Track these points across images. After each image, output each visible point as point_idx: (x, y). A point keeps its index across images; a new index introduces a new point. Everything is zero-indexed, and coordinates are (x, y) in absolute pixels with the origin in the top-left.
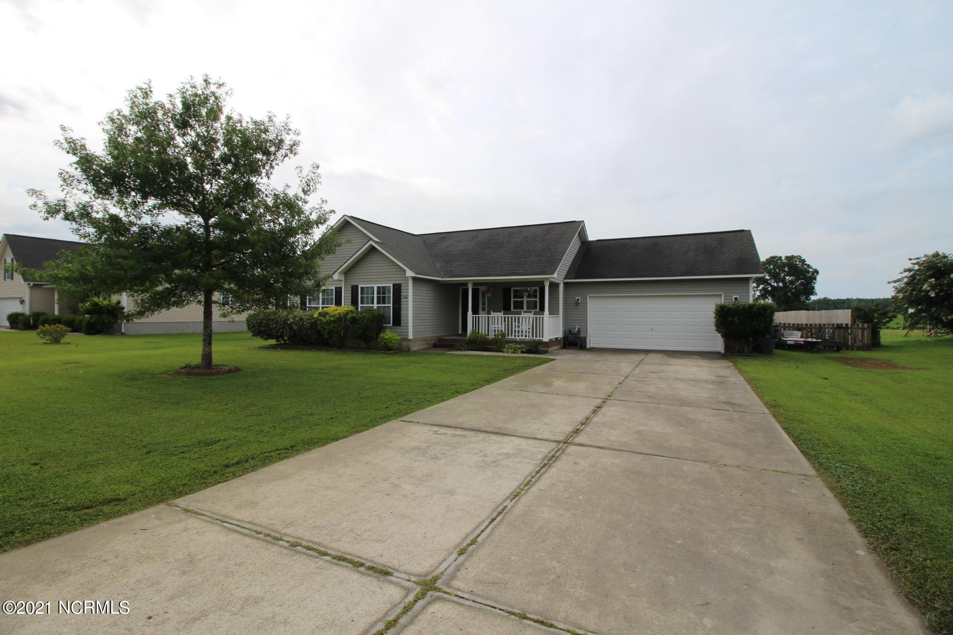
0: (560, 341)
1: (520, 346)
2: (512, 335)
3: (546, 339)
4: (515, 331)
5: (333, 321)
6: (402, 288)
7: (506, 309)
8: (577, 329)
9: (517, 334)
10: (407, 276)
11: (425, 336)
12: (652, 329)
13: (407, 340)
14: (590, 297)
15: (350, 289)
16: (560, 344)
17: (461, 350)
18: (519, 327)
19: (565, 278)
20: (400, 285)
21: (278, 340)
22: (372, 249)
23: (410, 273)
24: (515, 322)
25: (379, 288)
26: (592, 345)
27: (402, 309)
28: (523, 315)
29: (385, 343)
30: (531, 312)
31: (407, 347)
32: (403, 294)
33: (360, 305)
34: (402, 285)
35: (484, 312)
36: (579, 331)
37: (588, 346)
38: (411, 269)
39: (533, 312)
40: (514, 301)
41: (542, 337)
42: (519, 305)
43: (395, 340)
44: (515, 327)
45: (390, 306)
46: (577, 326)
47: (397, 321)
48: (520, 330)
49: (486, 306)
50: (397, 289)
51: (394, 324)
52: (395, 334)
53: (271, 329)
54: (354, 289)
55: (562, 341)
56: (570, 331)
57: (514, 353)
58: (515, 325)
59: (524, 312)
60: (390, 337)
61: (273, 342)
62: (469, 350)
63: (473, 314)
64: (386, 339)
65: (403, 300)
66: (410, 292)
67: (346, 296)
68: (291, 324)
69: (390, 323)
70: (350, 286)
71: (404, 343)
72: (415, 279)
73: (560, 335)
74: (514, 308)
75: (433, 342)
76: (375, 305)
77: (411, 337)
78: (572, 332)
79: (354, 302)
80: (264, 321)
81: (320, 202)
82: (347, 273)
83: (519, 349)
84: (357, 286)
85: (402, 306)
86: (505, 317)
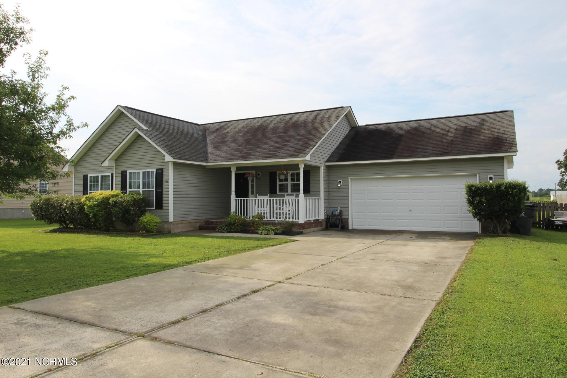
0: (321, 222)
1: (274, 228)
2: (273, 217)
3: (301, 221)
4: (277, 213)
5: (97, 204)
6: (164, 173)
7: (273, 192)
8: (339, 211)
9: (278, 216)
10: (166, 160)
11: (190, 218)
12: (410, 210)
13: (167, 222)
14: (351, 179)
15: (120, 175)
16: (321, 226)
17: (221, 232)
18: (280, 209)
19: (327, 161)
20: (162, 170)
21: (61, 224)
22: (138, 137)
23: (169, 158)
24: (276, 204)
25: (144, 173)
26: (355, 227)
27: (164, 193)
28: (286, 198)
29: (144, 225)
30: (293, 195)
31: (168, 229)
32: (164, 179)
33: (128, 190)
34: (164, 169)
35: (253, 195)
36: (341, 213)
37: (350, 228)
38: (170, 154)
39: (295, 195)
40: (280, 185)
41: (298, 219)
42: (283, 189)
43: (153, 222)
44: (277, 209)
45: (154, 190)
46: (339, 209)
47: (160, 204)
48: (281, 211)
49: (255, 190)
50: (160, 174)
51: (157, 208)
52: (155, 217)
53: (51, 214)
54: (124, 175)
55: (324, 223)
56: (332, 213)
57: (267, 234)
58: (277, 208)
59: (288, 195)
60: (149, 220)
61: (56, 226)
62: (228, 232)
63: (236, 197)
64: (144, 222)
65: (164, 184)
66: (170, 176)
67: (117, 181)
68: (65, 209)
69: (153, 207)
70: (120, 172)
71: (166, 226)
72: (175, 164)
73: (321, 216)
74: (280, 191)
75: (198, 224)
76: (141, 190)
77: (171, 219)
78: (334, 214)
79: (123, 188)
80: (44, 206)
81: (61, 89)
82: (118, 159)
83: (273, 230)
84: (126, 172)
85: (164, 190)
86: (270, 200)
